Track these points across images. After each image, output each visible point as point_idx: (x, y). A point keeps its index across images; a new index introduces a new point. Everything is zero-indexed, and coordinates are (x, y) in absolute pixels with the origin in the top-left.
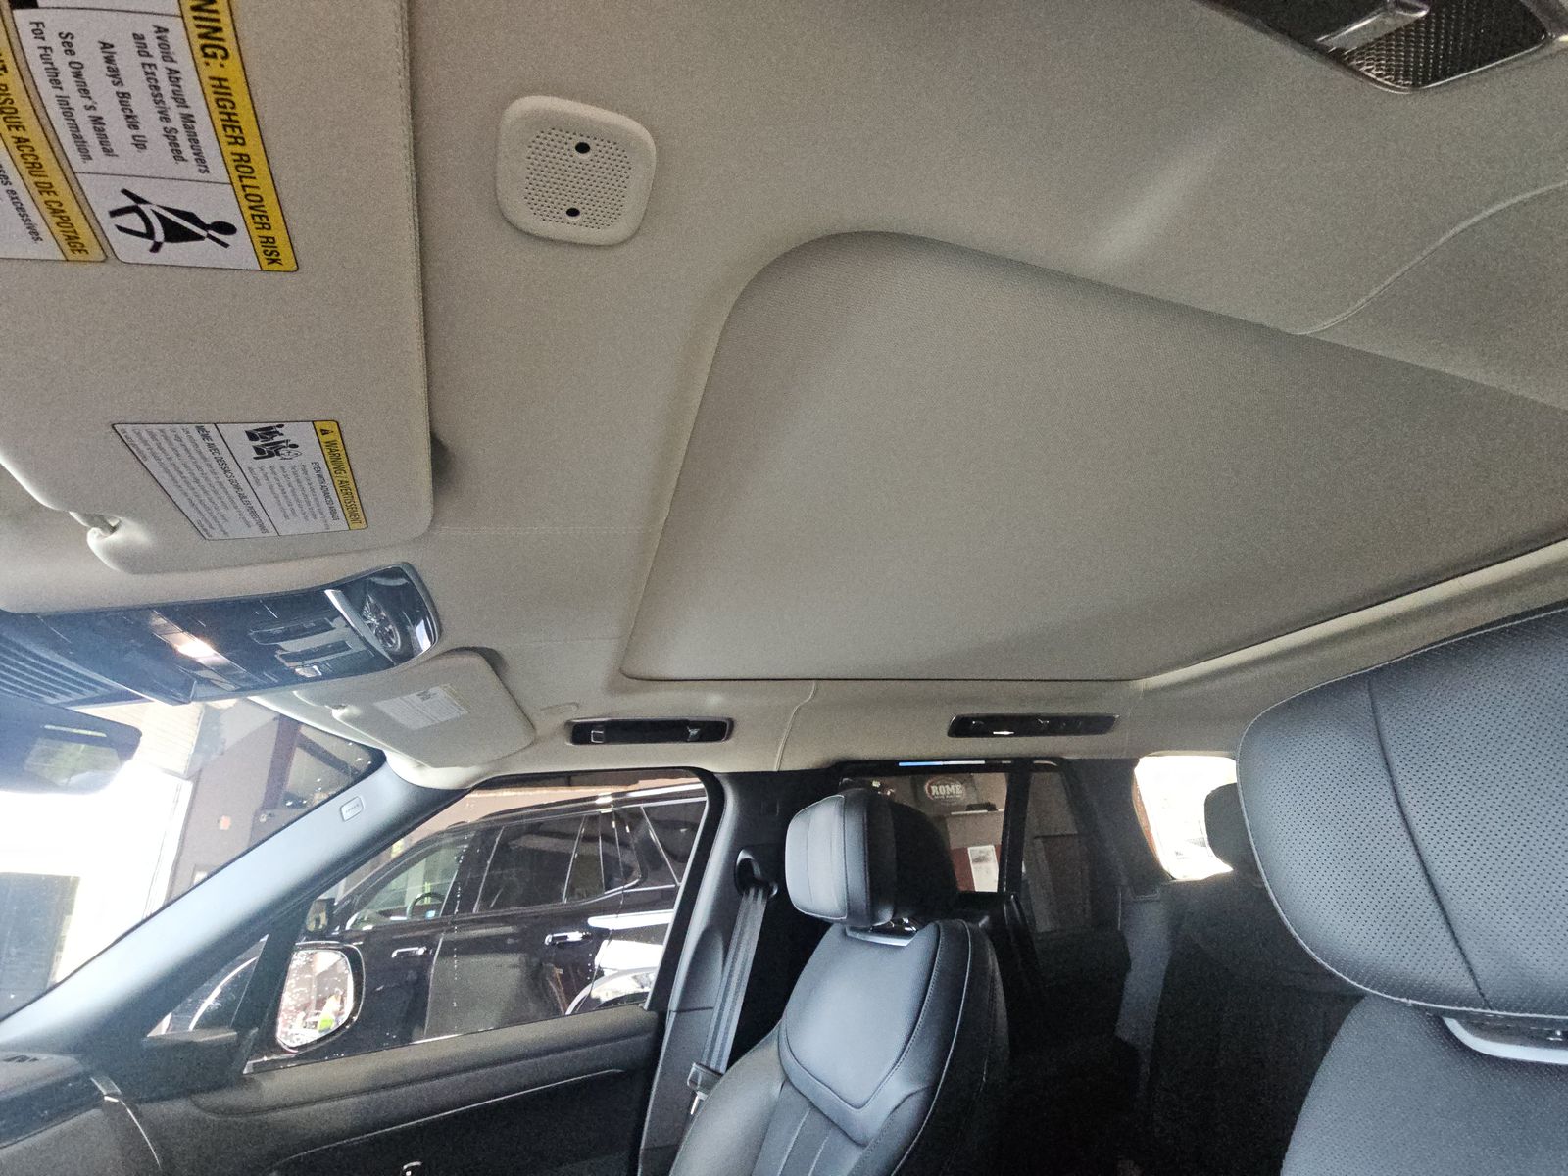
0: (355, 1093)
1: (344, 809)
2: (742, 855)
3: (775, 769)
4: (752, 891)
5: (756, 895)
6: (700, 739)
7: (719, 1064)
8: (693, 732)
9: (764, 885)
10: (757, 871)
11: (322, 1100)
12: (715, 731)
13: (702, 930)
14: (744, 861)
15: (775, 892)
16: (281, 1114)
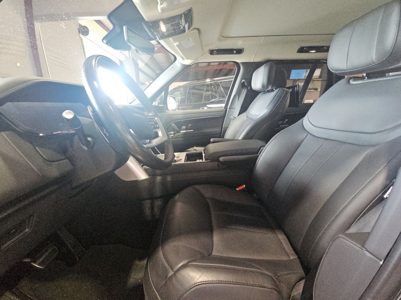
0: (181, 114)
1: (172, 69)
2: (243, 81)
3: (252, 61)
4: (244, 88)
5: (245, 89)
6: (236, 54)
7: (236, 116)
8: (235, 52)
9: (247, 87)
10: (246, 84)
11: (178, 115)
12: (239, 51)
13: (234, 95)
14: (243, 82)
15: (249, 88)
16: (174, 116)
